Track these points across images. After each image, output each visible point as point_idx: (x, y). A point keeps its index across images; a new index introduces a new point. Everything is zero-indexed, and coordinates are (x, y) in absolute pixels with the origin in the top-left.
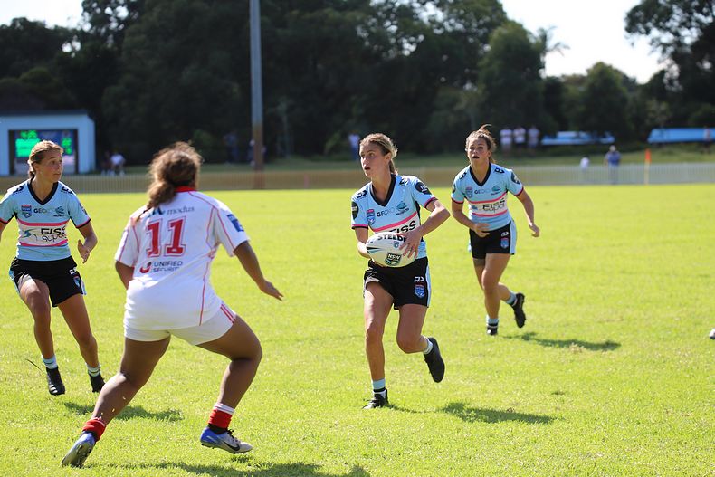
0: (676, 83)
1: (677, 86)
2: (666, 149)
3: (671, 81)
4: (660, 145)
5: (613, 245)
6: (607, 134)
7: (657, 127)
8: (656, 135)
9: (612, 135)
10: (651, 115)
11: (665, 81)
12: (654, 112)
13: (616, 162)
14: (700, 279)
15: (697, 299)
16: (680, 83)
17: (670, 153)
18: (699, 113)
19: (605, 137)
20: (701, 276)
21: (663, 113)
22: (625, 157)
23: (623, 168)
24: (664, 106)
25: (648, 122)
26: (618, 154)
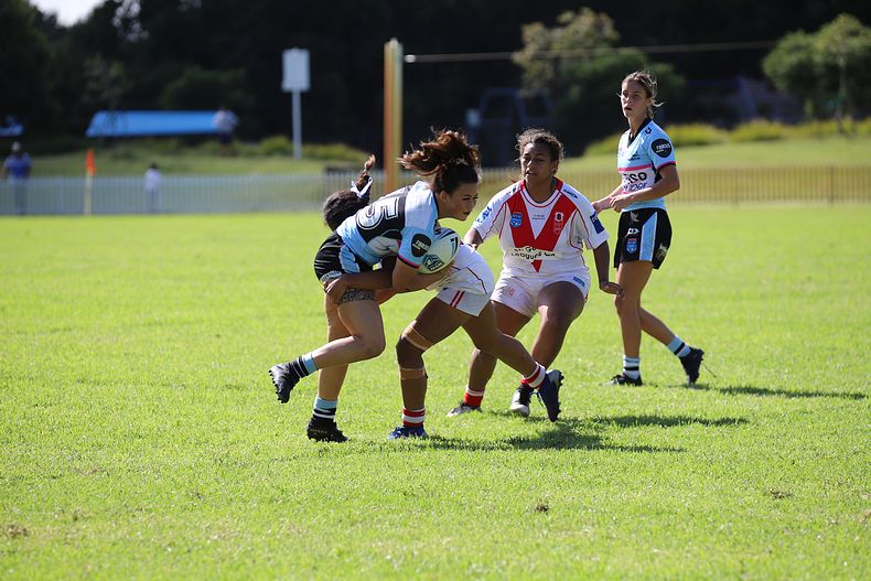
0: (137, 26)
1: (137, 33)
2: (121, 149)
3: (127, 21)
4: (109, 142)
5: (55, 331)
6: (10, 119)
7: (104, 107)
8: (101, 123)
9: (19, 121)
10: (92, 85)
11: (117, 21)
12: (97, 79)
13: (23, 172)
14: (227, 393)
15: (227, 431)
16: (144, 28)
17: (128, 157)
18: (180, 83)
19: (6, 125)
20: (229, 387)
21: (116, 81)
22: (37, 163)
23: (34, 183)
24: (115, 70)
25: (86, 99)
26: (26, 158)
